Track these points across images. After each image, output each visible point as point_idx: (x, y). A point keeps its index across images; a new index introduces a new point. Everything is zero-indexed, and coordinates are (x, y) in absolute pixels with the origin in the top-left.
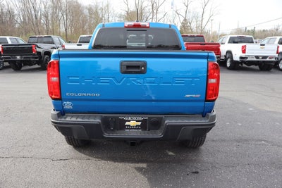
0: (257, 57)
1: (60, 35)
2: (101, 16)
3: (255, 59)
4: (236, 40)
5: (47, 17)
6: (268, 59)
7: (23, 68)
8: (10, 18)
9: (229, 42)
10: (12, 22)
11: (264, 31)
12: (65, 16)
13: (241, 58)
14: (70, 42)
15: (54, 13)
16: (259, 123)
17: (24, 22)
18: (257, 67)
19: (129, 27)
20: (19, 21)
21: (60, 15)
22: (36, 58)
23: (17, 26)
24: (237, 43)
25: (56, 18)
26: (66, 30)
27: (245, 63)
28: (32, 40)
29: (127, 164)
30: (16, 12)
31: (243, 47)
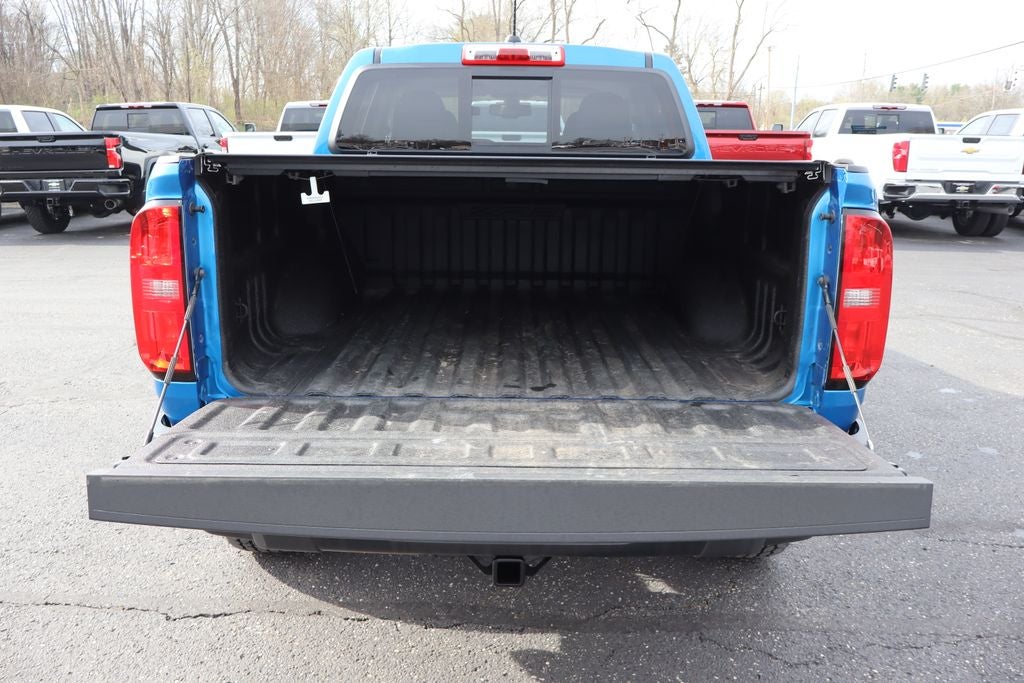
0: (950, 186)
1: (212, 103)
2: (362, 33)
3: (941, 194)
4: (869, 122)
5: (164, 36)
6: (989, 195)
7: (72, 226)
8: (31, 38)
9: (842, 130)
10: (37, 55)
11: (956, 88)
12: (231, 32)
13: (889, 188)
14: (247, 128)
15: (191, 21)
16: (990, 451)
17: (84, 54)
18: (947, 225)
19: (478, 63)
20: (63, 51)
21: (214, 27)
22: (122, 187)
23: (57, 67)
24: (872, 131)
25: (197, 39)
26: (236, 83)
27: (903, 207)
28: (107, 120)
29: (475, 635)
30: (52, 18)
31: (898, 148)
